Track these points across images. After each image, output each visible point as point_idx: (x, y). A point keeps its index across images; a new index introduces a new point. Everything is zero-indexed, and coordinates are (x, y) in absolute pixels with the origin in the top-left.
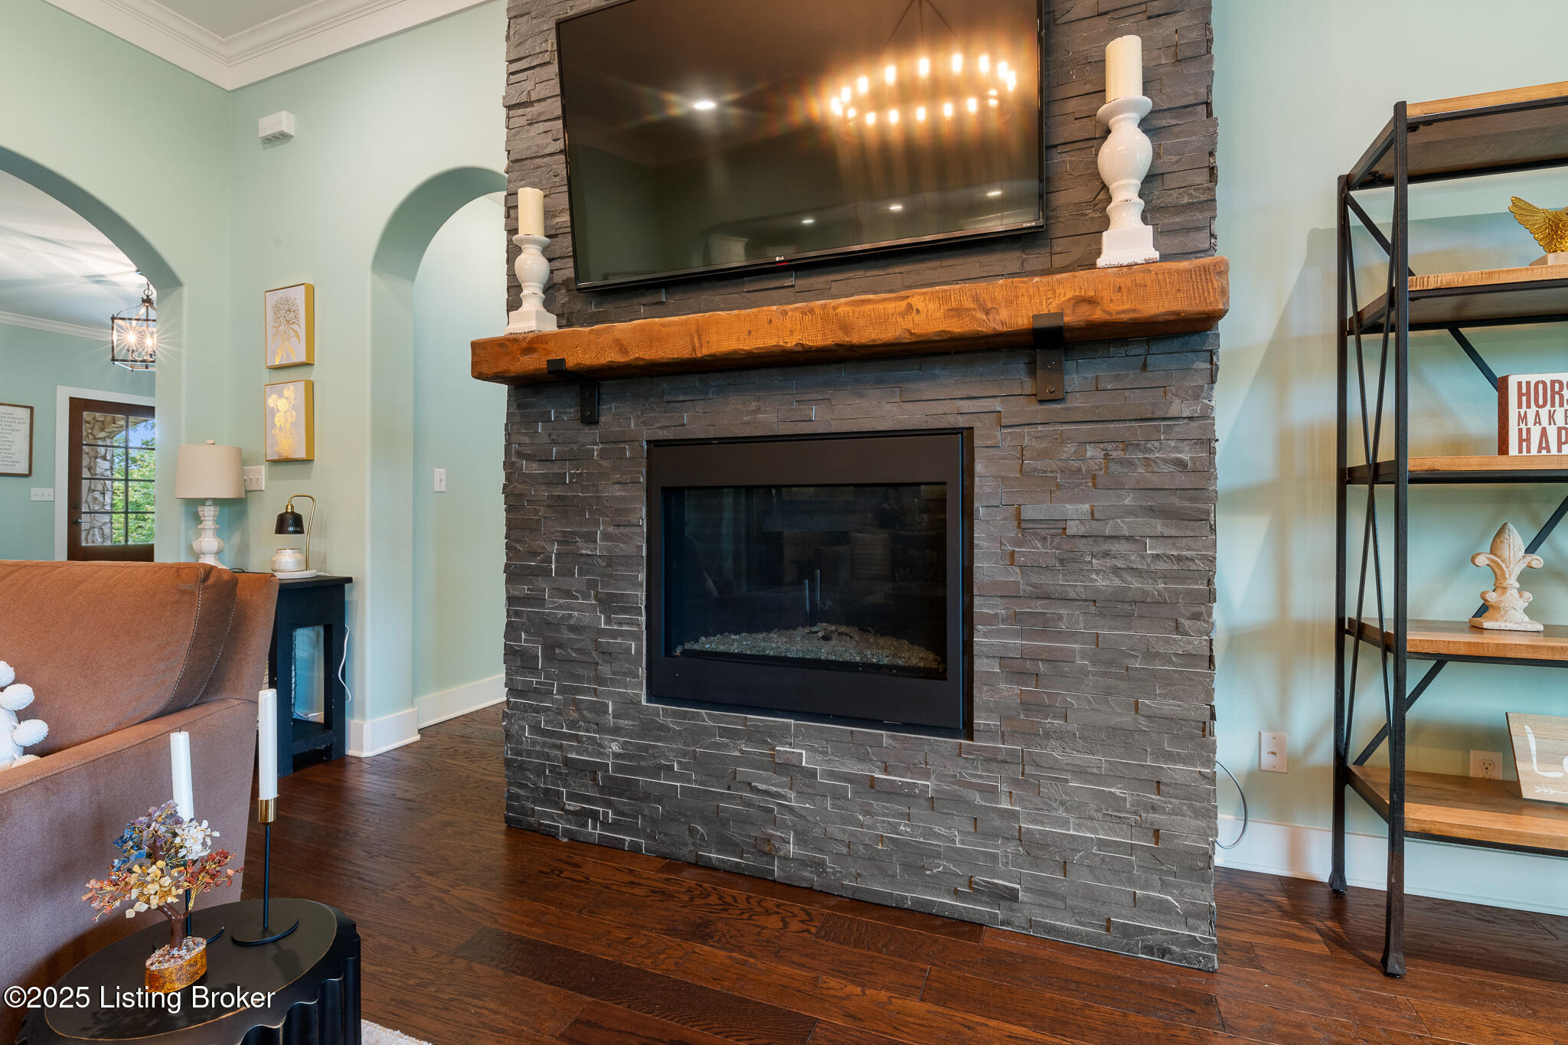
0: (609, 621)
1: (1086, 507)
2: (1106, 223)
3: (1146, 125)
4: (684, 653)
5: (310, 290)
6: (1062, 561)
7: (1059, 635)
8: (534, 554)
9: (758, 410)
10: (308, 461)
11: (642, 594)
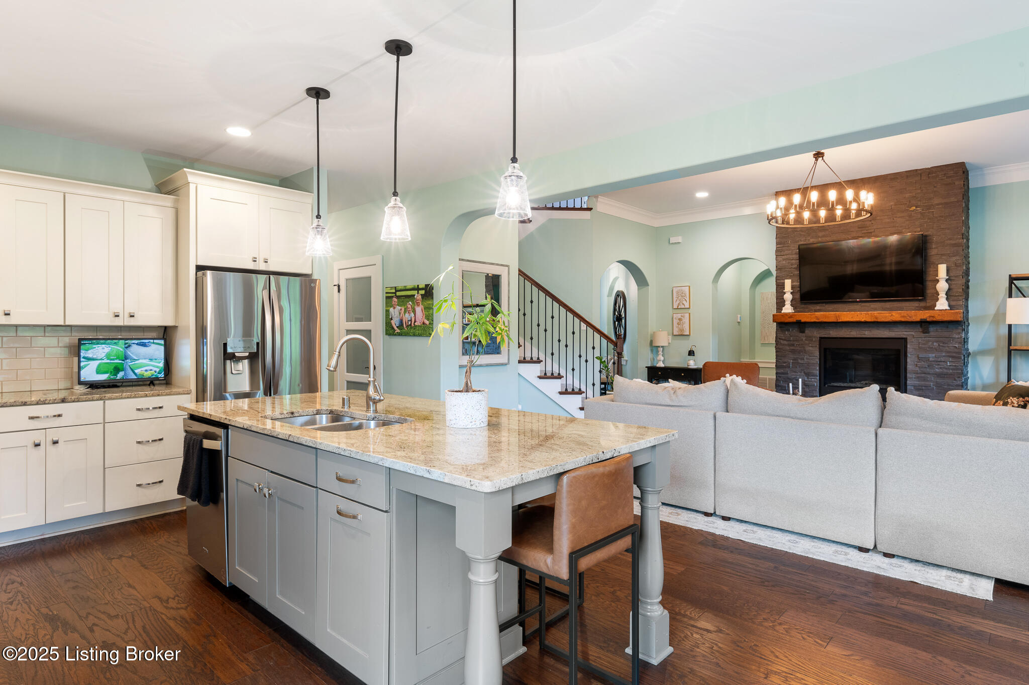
0: (808, 378)
1: (934, 355)
2: (938, 299)
3: (947, 281)
4: (828, 386)
5: (689, 286)
6: (928, 366)
7: (928, 381)
8: (785, 363)
9: (851, 332)
10: (689, 335)
11: (818, 372)
